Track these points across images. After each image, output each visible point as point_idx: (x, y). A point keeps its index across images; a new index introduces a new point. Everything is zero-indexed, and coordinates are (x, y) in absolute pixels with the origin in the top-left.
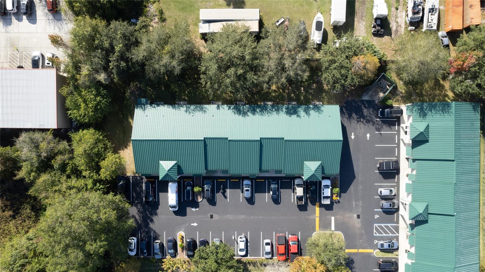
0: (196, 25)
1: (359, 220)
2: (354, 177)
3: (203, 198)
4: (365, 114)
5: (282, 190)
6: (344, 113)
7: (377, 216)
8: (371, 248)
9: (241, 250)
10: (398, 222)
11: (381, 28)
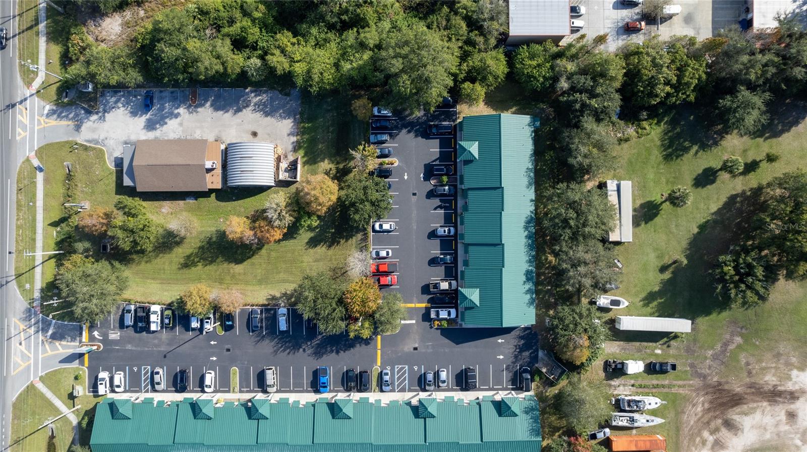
0: (614, 177)
1: (412, 349)
2: (457, 343)
3: (434, 186)
4: (524, 354)
5: (443, 267)
6: (525, 331)
7: (416, 368)
8: (381, 363)
9: (381, 226)
10: (410, 390)
11: (613, 369)
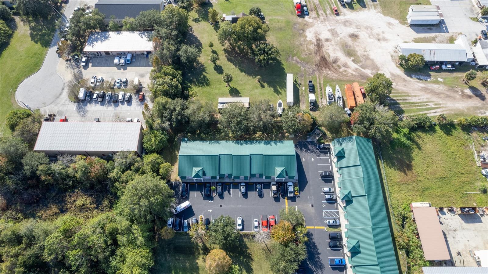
0: (216, 105)
1: (313, 208)
2: (307, 182)
3: (216, 194)
4: (310, 148)
5: (264, 190)
6: (298, 148)
7: (324, 205)
8: (323, 226)
9: (239, 225)
10: (337, 209)
11: (314, 107)
